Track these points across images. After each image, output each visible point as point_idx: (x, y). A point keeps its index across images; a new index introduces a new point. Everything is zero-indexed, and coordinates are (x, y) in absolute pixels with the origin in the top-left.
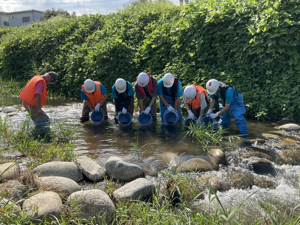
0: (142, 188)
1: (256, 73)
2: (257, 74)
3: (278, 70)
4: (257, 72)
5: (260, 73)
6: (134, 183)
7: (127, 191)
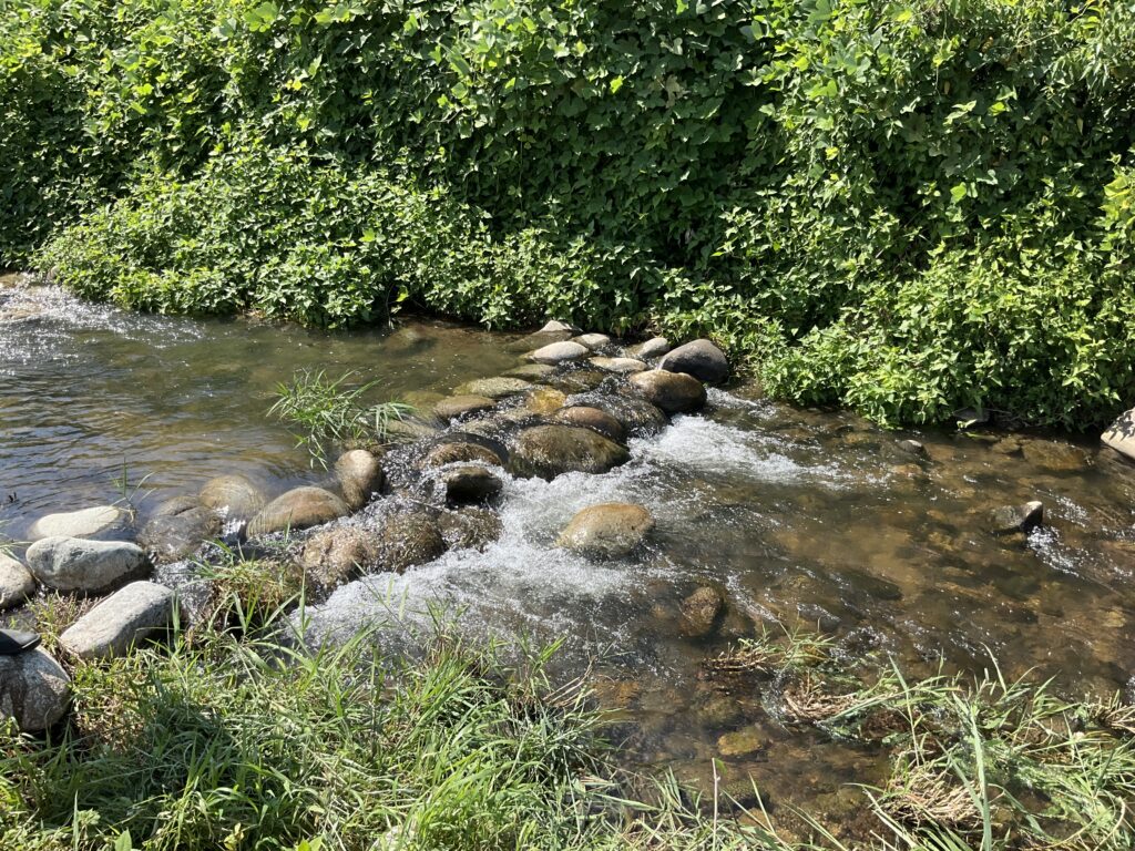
0: (141, 612)
1: (483, 190)
2: (486, 193)
3: (536, 183)
4: (485, 186)
5: (492, 188)
6: (117, 600)
7: (97, 627)
